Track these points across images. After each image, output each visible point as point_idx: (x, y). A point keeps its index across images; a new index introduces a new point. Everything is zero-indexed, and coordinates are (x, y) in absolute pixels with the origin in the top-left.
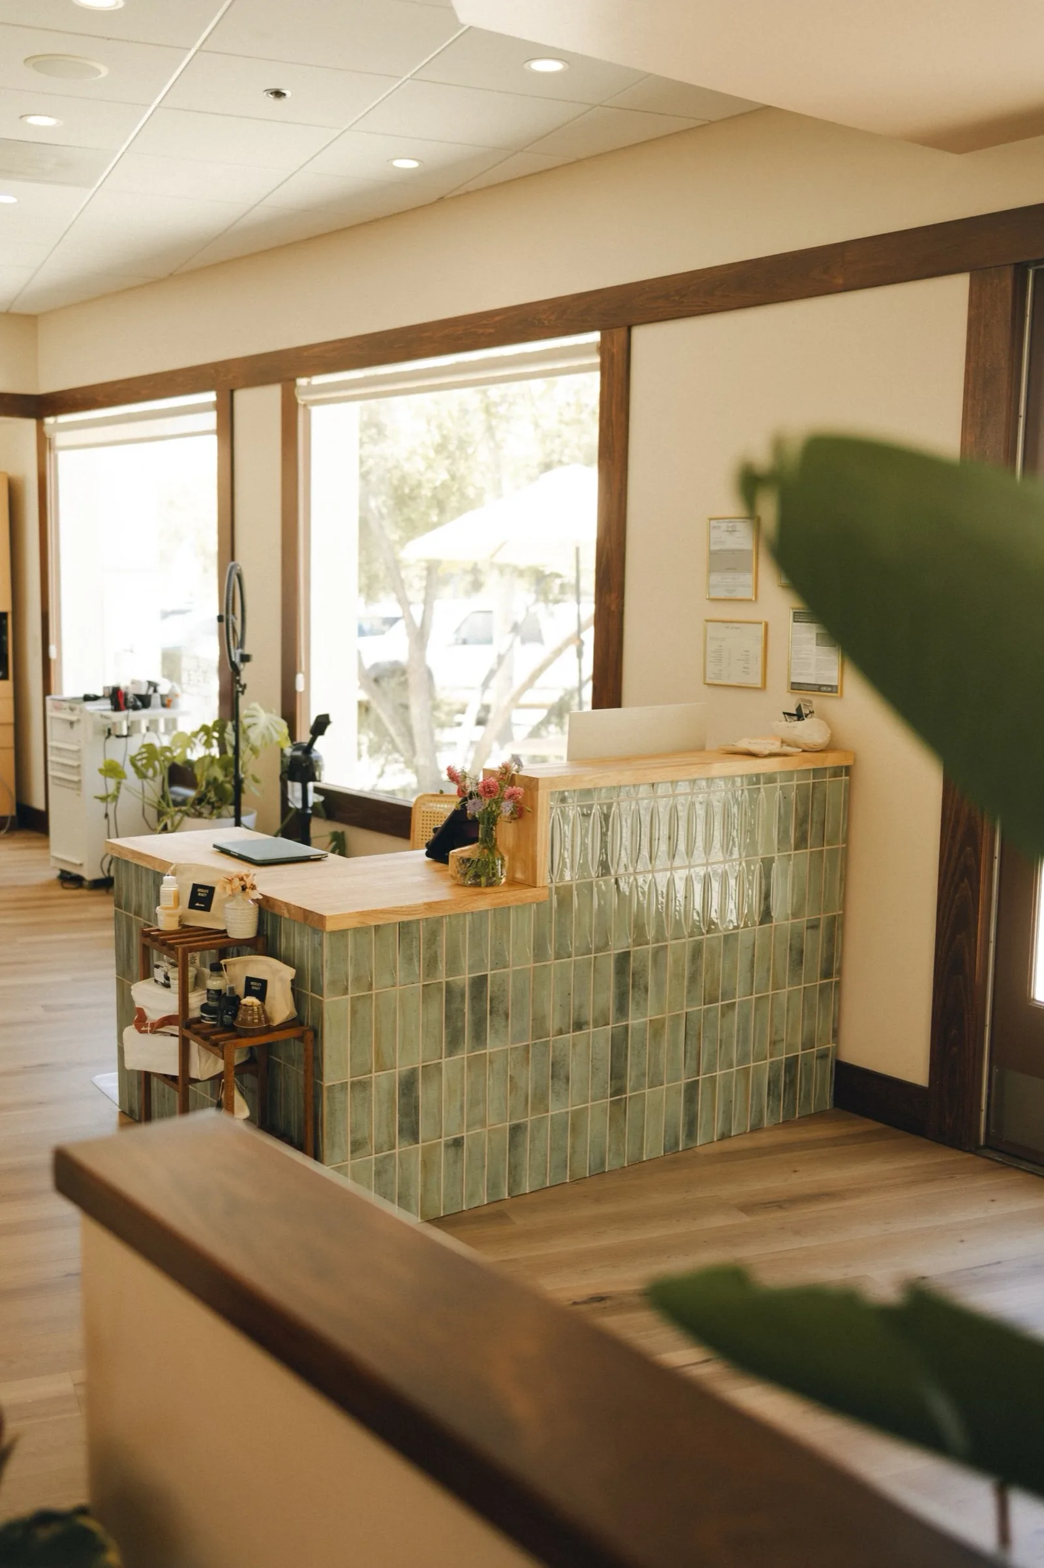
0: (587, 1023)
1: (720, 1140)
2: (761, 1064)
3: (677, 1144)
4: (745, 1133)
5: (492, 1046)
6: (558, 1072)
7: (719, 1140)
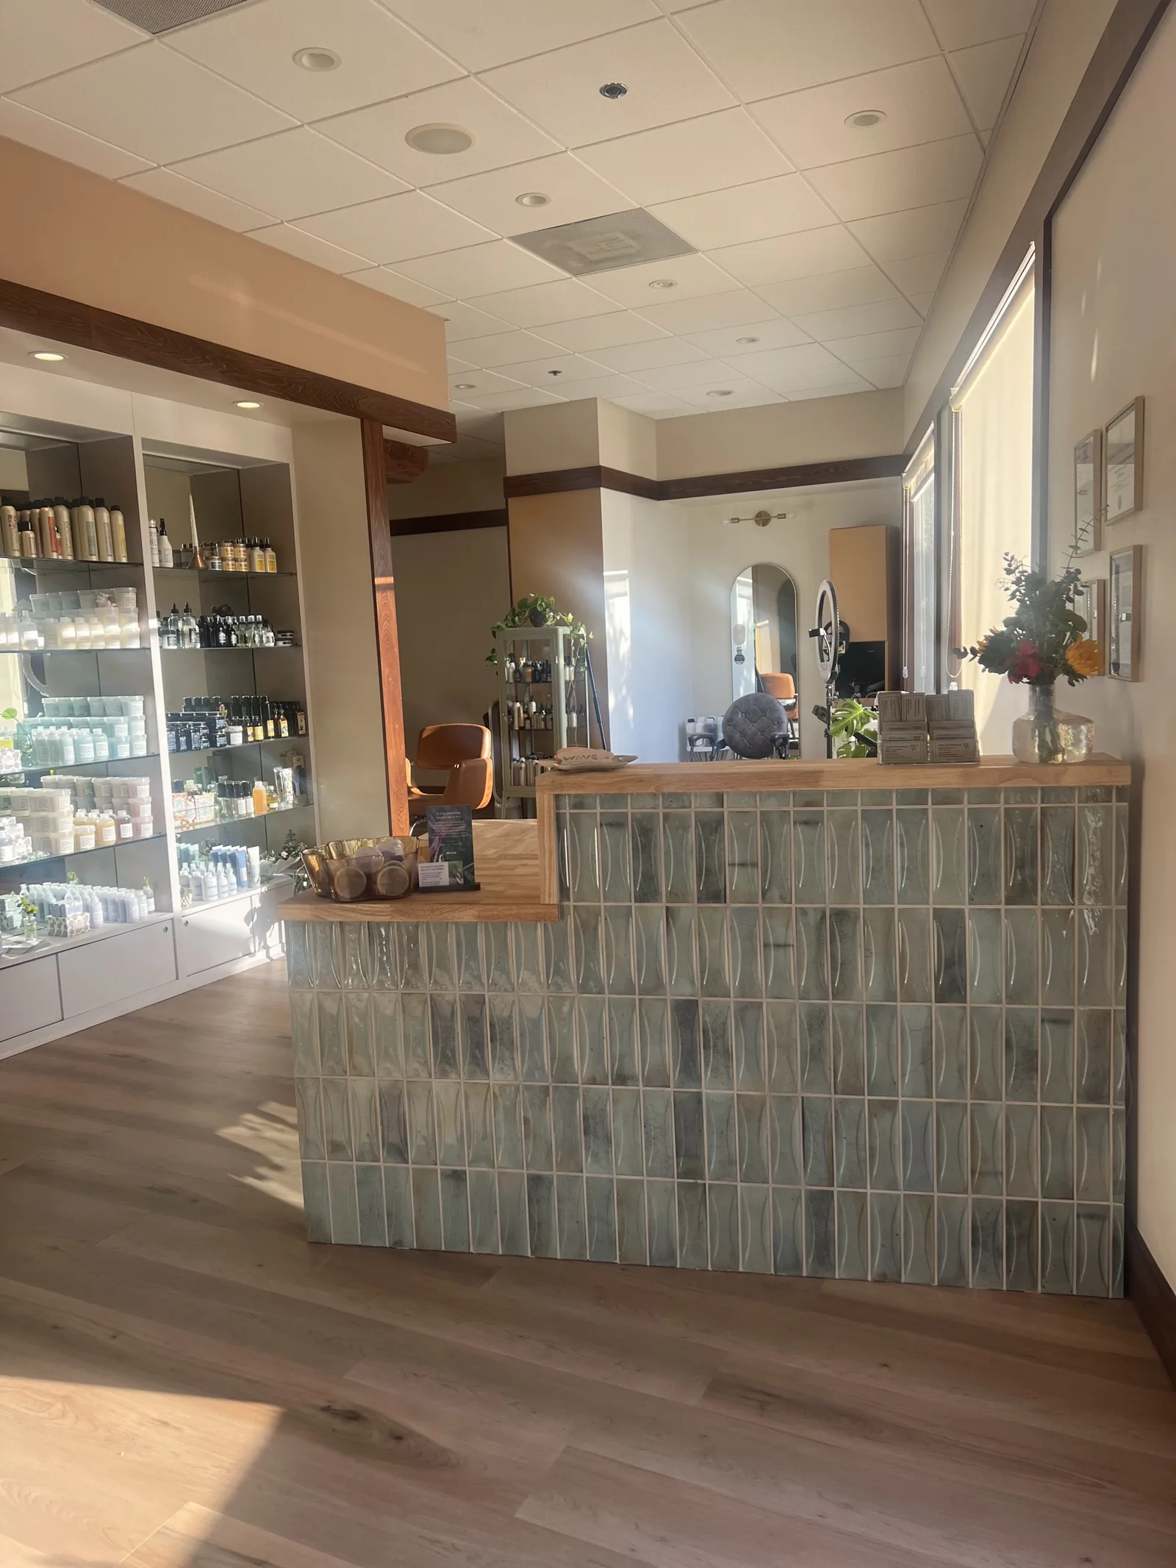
0: (634, 1078)
1: (878, 1281)
2: (956, 1198)
3: (798, 1265)
4: (929, 1286)
5: (497, 1077)
6: (594, 1126)
7: (874, 1281)
